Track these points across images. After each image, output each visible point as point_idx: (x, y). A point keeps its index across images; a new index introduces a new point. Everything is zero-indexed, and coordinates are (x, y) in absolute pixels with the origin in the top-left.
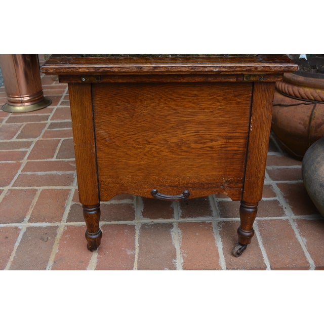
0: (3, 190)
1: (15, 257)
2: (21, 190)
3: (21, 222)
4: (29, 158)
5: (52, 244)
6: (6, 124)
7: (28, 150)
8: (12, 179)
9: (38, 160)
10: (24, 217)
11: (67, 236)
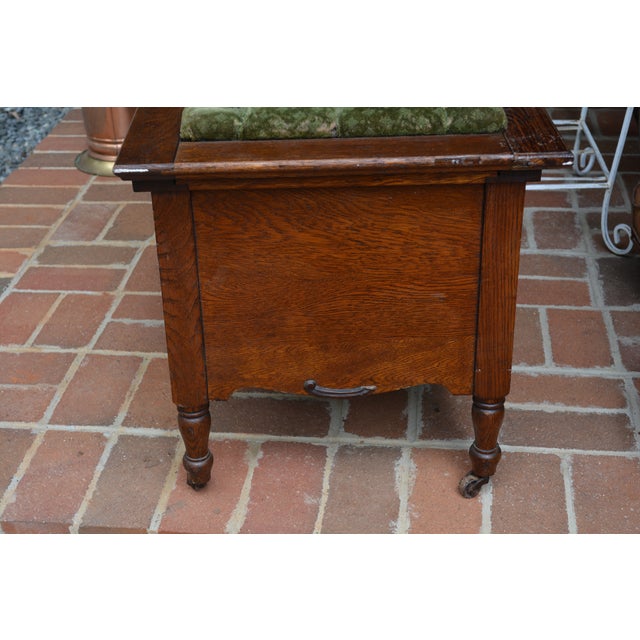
0: (76, 355)
1: (95, 492)
2: (111, 358)
3: (107, 425)
4: (128, 287)
5: (166, 473)
6: (83, 202)
7: (127, 267)
8: (94, 332)
9: (147, 293)
10: (115, 414)
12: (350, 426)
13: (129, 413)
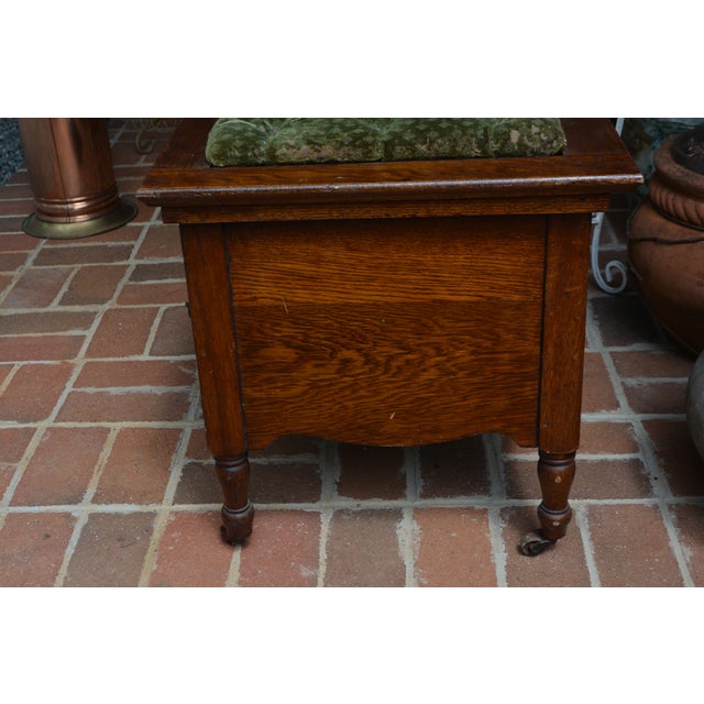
0: (35, 429)
1: (66, 578)
2: (75, 430)
3: (76, 504)
4: (89, 353)
5: (144, 552)
6: (33, 268)
7: (85, 333)
8: (54, 404)
9: (111, 359)
10: (83, 491)
11: (174, 535)
12: (344, 489)
13: (99, 488)
